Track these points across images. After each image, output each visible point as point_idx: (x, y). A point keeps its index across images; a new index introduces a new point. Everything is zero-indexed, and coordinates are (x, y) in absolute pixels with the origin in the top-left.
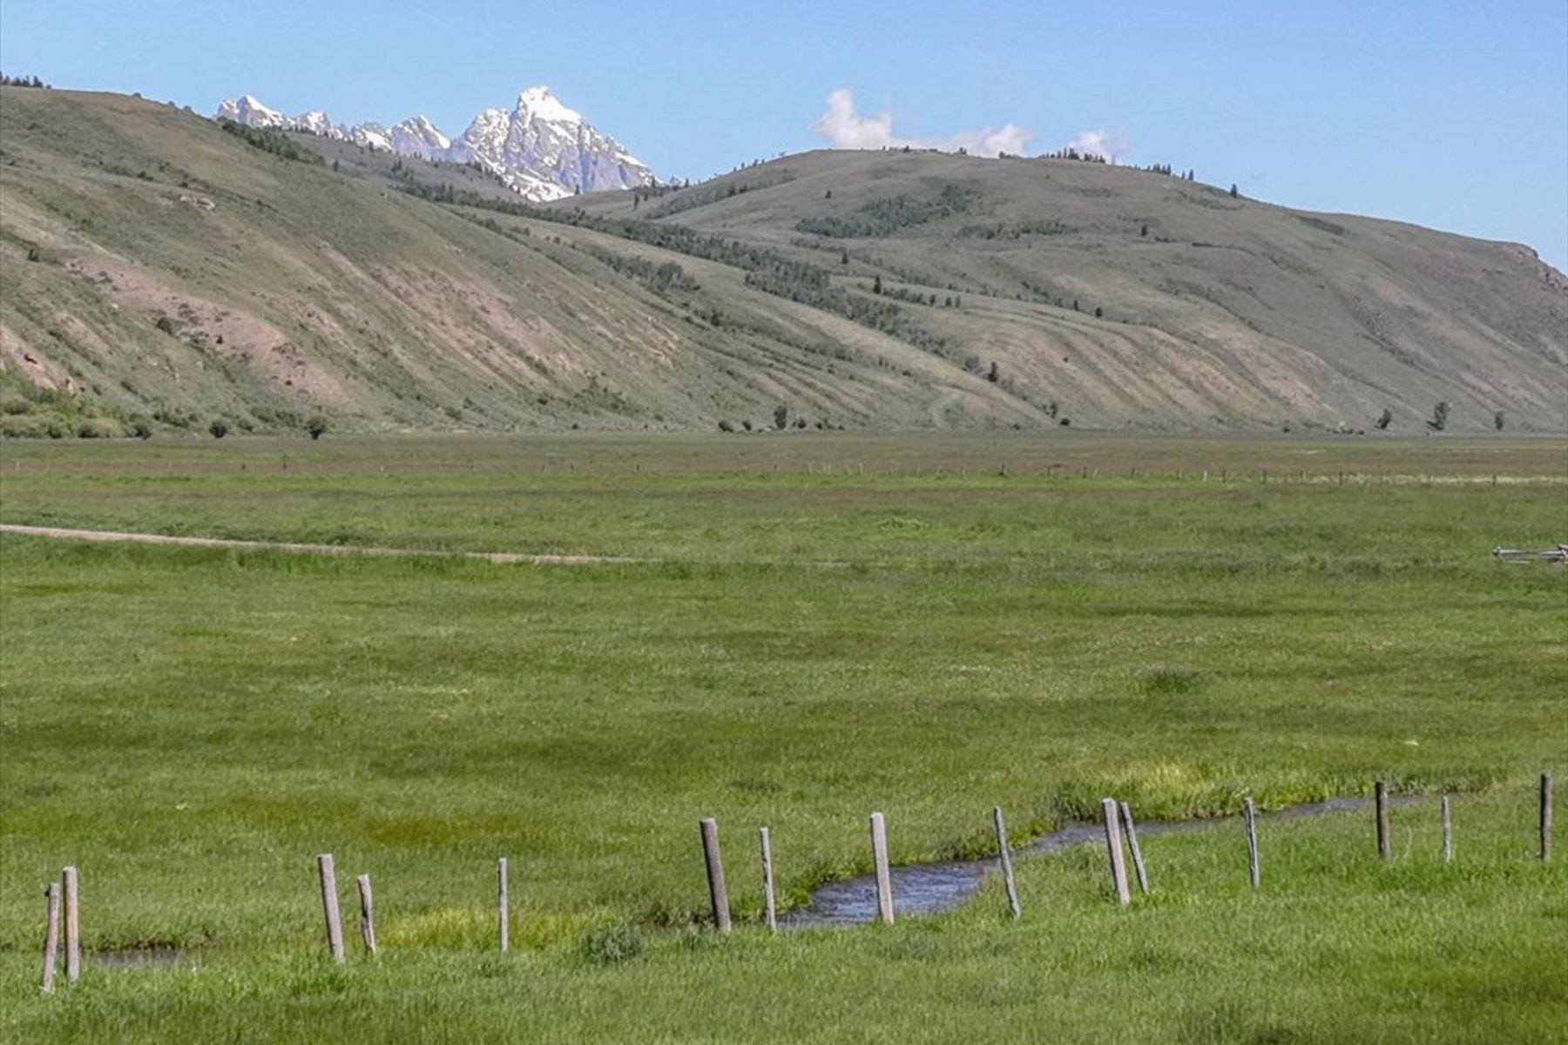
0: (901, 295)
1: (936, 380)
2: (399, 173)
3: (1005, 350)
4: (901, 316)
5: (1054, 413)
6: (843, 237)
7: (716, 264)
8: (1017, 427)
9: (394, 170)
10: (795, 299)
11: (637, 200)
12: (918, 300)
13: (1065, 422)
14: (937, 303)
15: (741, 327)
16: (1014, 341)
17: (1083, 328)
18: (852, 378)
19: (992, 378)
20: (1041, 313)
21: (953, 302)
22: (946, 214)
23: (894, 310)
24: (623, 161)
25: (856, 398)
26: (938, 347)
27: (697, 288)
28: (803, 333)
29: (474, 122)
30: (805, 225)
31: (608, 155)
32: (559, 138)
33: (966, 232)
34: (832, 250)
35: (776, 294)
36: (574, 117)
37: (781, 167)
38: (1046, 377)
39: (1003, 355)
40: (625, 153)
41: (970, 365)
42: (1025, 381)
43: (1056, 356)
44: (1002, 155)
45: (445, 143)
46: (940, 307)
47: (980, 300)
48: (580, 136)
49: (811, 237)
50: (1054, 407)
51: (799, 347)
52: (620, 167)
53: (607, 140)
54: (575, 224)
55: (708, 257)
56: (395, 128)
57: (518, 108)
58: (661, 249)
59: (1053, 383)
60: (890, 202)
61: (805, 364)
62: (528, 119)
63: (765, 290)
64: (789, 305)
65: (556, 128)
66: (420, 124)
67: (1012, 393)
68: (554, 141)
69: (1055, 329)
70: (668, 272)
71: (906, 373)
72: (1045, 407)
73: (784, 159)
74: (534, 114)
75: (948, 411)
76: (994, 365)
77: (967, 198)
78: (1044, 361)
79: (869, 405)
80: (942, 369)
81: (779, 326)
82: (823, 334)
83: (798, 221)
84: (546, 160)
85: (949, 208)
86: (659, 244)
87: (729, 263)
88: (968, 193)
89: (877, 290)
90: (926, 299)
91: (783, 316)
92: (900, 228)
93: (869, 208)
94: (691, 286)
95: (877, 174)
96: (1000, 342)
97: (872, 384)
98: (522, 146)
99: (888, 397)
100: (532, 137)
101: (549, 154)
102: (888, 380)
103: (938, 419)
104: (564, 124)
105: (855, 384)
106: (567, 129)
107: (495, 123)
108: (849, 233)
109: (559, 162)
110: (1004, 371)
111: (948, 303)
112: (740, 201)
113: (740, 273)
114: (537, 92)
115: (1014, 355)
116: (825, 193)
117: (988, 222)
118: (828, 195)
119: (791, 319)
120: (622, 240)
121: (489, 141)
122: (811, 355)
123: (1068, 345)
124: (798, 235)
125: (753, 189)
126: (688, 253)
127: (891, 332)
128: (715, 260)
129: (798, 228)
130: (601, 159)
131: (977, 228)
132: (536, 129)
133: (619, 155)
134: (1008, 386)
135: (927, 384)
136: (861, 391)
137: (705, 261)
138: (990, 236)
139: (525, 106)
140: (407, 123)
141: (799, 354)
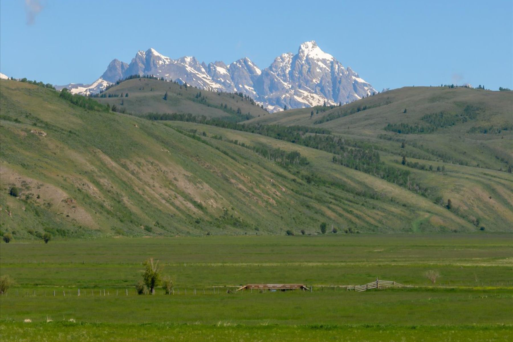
0: (415, 166)
1: (419, 209)
2: (199, 99)
3: (458, 193)
4: (412, 176)
5: (478, 224)
6: (407, 133)
7: (321, 151)
8: (455, 231)
9: (197, 97)
10: (356, 169)
11: (312, 114)
12: (423, 168)
13: (482, 229)
14: (433, 169)
15: (324, 183)
16: (464, 189)
17: (503, 181)
18: (374, 208)
19: (448, 207)
20: (485, 174)
21: (441, 169)
22: (465, 120)
23: (407, 173)
24: (355, 81)
25: (373, 218)
26: (424, 192)
27: (307, 164)
28: (357, 186)
29: (275, 61)
30: (389, 127)
31: (348, 77)
32: (321, 69)
33: (473, 130)
34: (398, 140)
35: (348, 166)
36: (329, 57)
37: (386, 96)
38: (478, 207)
39: (457, 196)
40: (357, 76)
41: (437, 201)
42: (466, 208)
43: (485, 196)
44: (500, 89)
45: (259, 72)
46: (434, 171)
47: (457, 167)
48: (332, 67)
49: (390, 134)
50: (478, 221)
51: (352, 192)
52: (354, 85)
53: (348, 69)
54: (253, 132)
55: (317, 148)
56: (232, 64)
57: (299, 53)
58: (294, 144)
59: (481, 209)
60: (436, 115)
61: (351, 201)
62: (305, 58)
63: (342, 164)
64: (352, 172)
65: (320, 63)
66: (245, 62)
67: (457, 215)
68: (318, 70)
69: (489, 182)
70: (294, 155)
71: (404, 205)
72: (473, 222)
73: (388, 92)
74: (308, 55)
75: (421, 224)
76: (449, 201)
77: (477, 112)
78: (479, 199)
79: (380, 222)
80: (424, 203)
81: (345, 182)
82: (367, 186)
83: (387, 125)
84: (314, 81)
85: (467, 117)
86: (293, 142)
87: (328, 151)
88: (477, 109)
89: (403, 163)
90: (427, 167)
91: (348, 177)
92: (440, 128)
93: (426, 118)
94: (304, 162)
95: (433, 100)
96: (457, 190)
97: (384, 210)
98: (301, 73)
99: (390, 217)
100: (306, 68)
101: (315, 77)
102: (393, 209)
103: (415, 226)
104: (324, 61)
105: (375, 211)
106: (325, 64)
107: (287, 60)
108: (412, 131)
109: (321, 82)
110: (455, 203)
111: (438, 169)
112: (362, 114)
113: (331, 155)
114: (310, 44)
115: (463, 195)
116: (403, 110)
117: (485, 124)
118: (405, 112)
119: (352, 179)
120: (275, 140)
121: (283, 70)
122: (356, 197)
123: (493, 191)
124: (384, 133)
125: (370, 108)
126: (307, 146)
127: (401, 185)
128: (321, 149)
129: (385, 129)
130: (343, 80)
131: (479, 128)
132: (309, 64)
133: (354, 77)
134: (456, 212)
135: (413, 211)
136: (377, 214)
137: (315, 150)
138: (486, 132)
139: (303, 52)
140: (239, 61)
141: (350, 196)
